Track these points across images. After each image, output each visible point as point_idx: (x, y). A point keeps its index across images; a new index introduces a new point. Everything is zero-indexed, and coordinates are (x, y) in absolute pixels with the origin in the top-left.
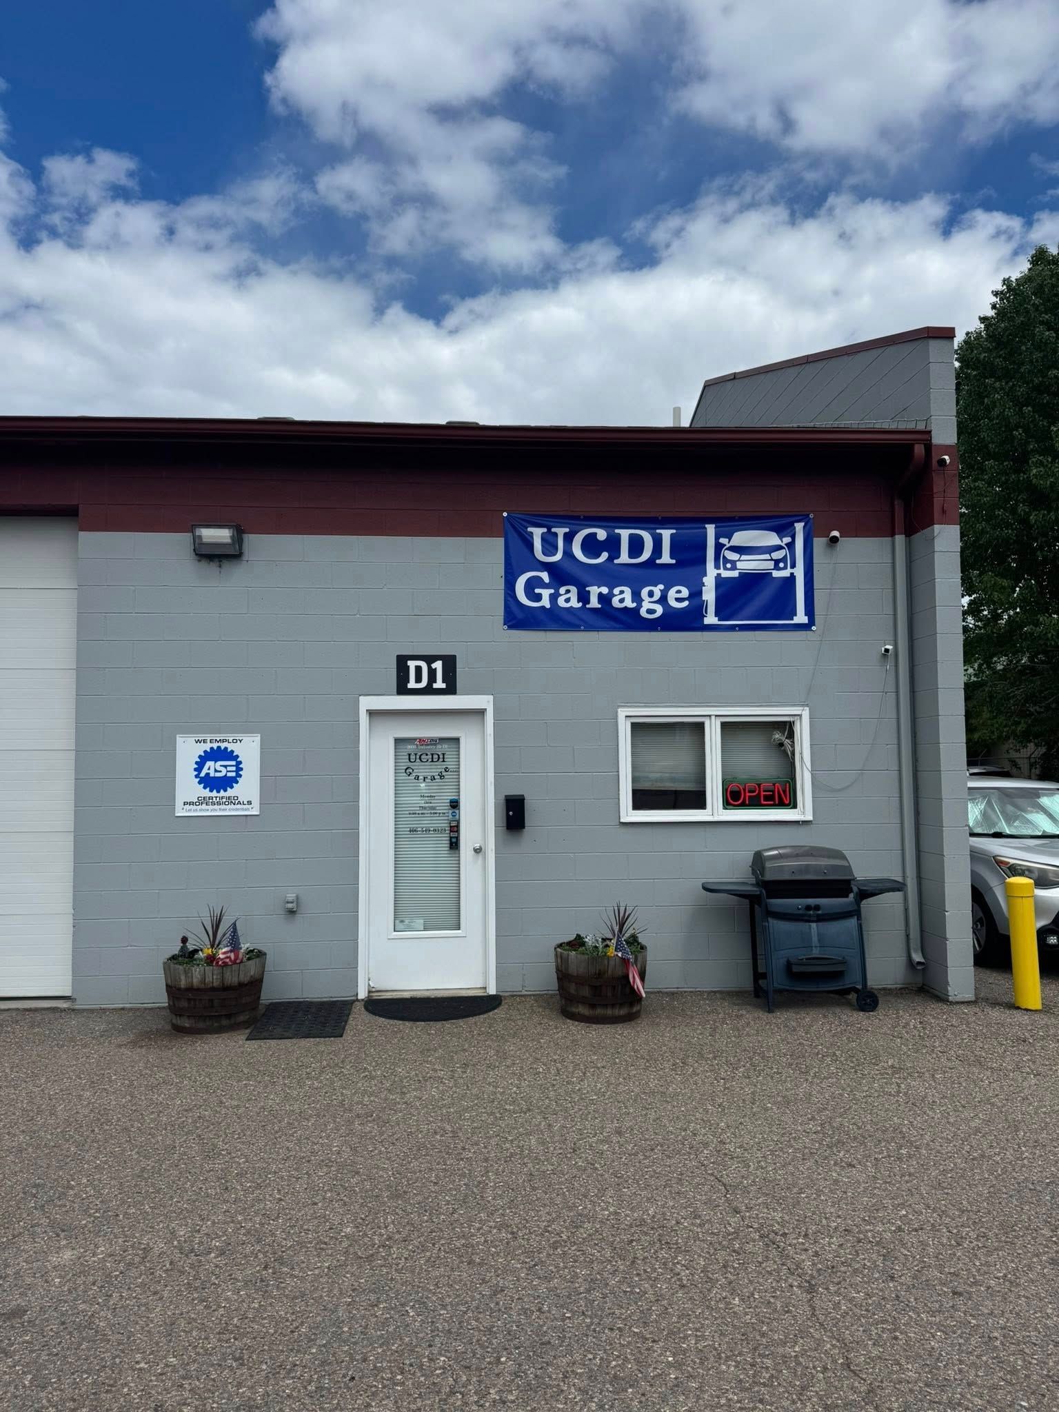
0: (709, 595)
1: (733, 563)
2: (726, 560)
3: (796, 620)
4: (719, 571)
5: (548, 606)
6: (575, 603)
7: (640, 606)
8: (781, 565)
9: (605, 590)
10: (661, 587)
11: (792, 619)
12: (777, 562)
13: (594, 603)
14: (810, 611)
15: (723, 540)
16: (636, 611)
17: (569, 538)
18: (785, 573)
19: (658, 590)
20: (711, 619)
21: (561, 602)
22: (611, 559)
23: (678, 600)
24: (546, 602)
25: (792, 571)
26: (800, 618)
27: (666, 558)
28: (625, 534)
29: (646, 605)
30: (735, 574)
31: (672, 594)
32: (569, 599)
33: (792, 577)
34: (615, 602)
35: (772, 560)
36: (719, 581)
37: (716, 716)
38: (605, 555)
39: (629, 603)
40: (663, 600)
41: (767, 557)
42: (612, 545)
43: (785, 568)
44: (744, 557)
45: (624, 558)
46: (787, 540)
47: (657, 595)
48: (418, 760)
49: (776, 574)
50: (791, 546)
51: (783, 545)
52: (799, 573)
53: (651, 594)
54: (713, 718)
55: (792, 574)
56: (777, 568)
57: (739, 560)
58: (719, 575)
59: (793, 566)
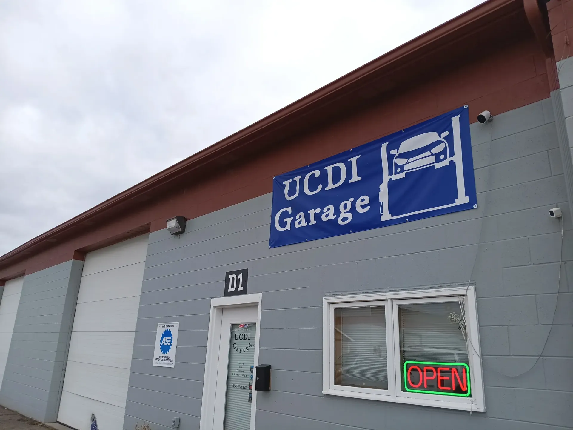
0: (384, 197)
1: (402, 167)
2: (397, 166)
3: (458, 202)
4: (391, 177)
5: (289, 229)
6: (304, 224)
7: (338, 217)
8: (442, 157)
9: (318, 210)
10: (352, 199)
11: (455, 202)
12: (437, 155)
13: (313, 222)
14: (470, 190)
15: (393, 152)
16: (335, 220)
17: (302, 181)
18: (446, 163)
19: (349, 203)
20: (386, 216)
21: (297, 225)
22: (323, 188)
23: (363, 207)
24: (288, 227)
25: (451, 159)
26: (462, 199)
27: (355, 178)
28: (329, 169)
29: (342, 215)
30: (402, 175)
31: (358, 203)
32: (301, 222)
33: (452, 164)
34: (324, 218)
35: (432, 155)
36: (392, 185)
37: (393, 300)
38: (320, 187)
39: (332, 217)
40: (353, 210)
41: (428, 153)
42: (323, 179)
43: (445, 158)
44: (410, 160)
45: (331, 186)
46: (446, 133)
47: (349, 207)
48: (239, 339)
49: (437, 166)
50: (450, 139)
51: (441, 139)
52: (458, 158)
53: (345, 207)
54: (389, 301)
55: (451, 162)
56: (438, 160)
57: (407, 163)
58: (391, 179)
59: (452, 154)
